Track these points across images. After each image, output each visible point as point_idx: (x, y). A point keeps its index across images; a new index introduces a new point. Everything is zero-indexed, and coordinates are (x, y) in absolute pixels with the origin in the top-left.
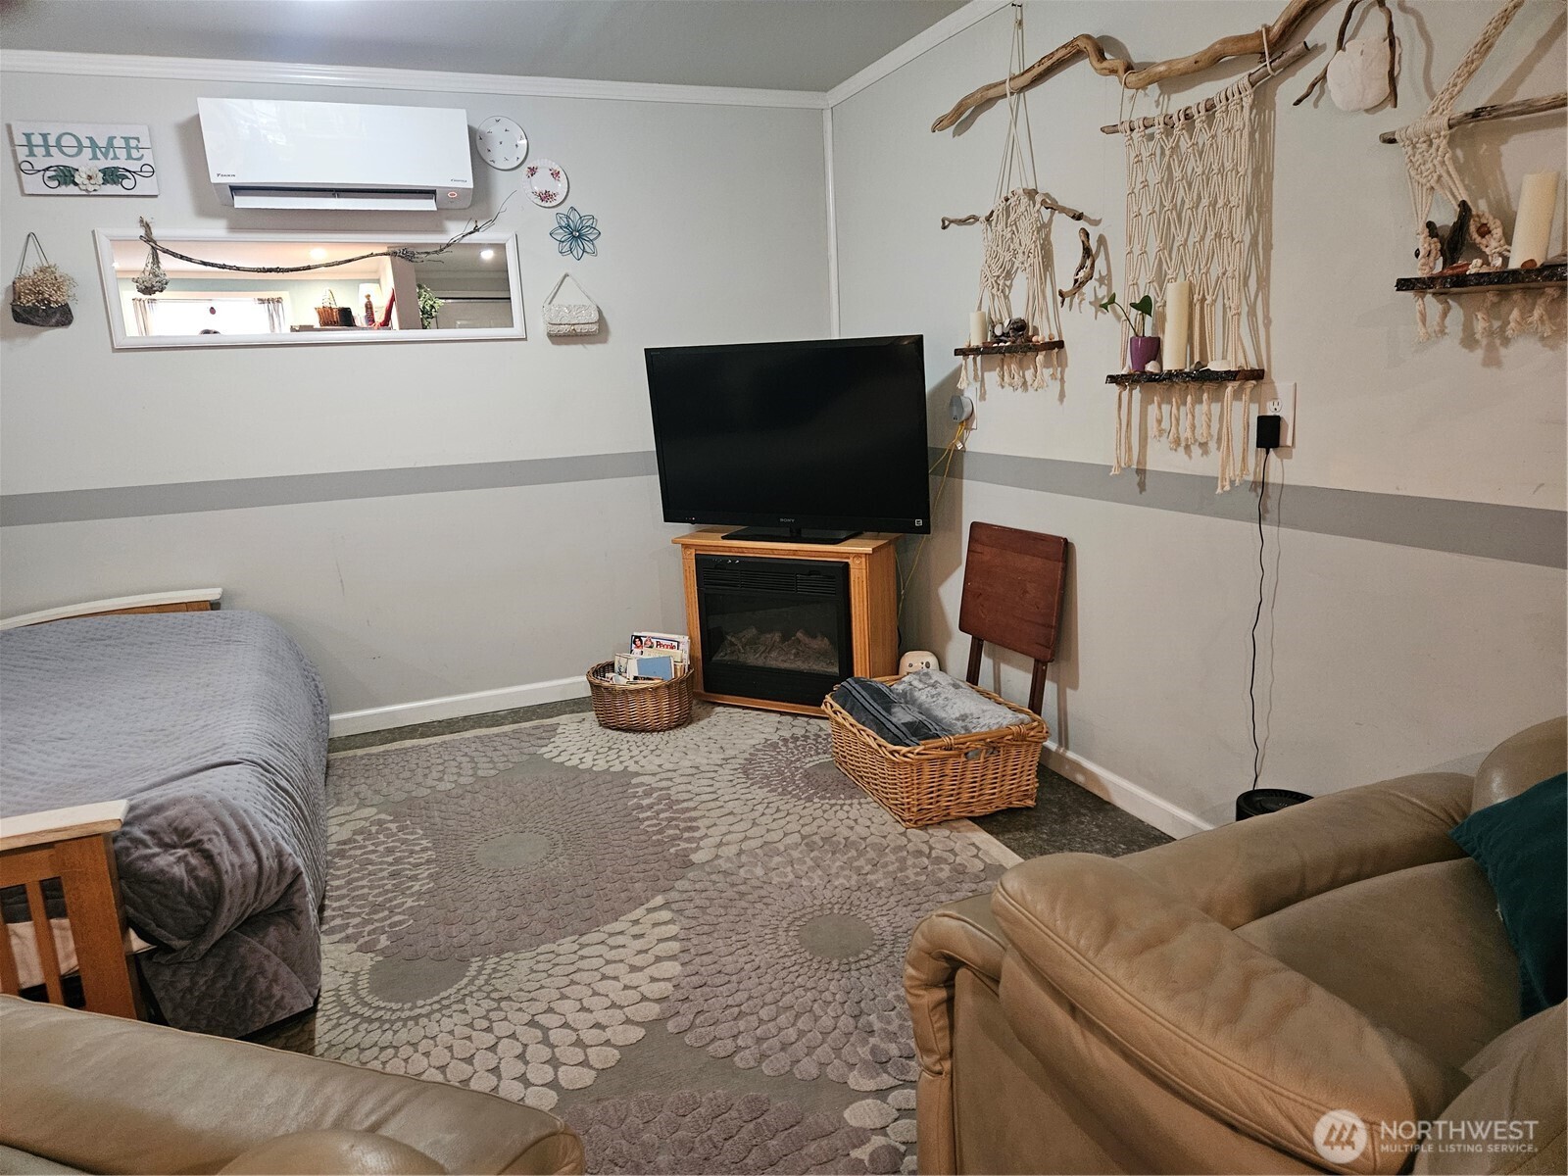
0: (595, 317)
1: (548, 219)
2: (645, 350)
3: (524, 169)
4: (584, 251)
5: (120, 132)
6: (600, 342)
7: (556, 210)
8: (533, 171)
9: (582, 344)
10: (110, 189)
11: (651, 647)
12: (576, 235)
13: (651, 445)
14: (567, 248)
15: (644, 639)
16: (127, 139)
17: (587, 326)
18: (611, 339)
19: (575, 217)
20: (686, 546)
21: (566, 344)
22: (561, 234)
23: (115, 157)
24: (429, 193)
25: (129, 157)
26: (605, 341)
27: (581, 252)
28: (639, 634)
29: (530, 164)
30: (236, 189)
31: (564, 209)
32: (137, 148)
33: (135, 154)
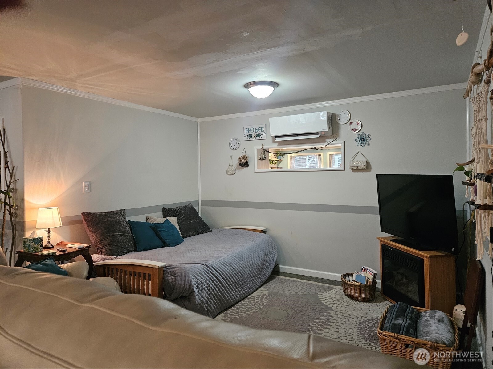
0: (365, 164)
1: (355, 136)
2: (376, 175)
3: (349, 123)
4: (365, 144)
5: (260, 126)
6: (368, 172)
7: (357, 134)
8: (351, 123)
9: (362, 172)
10: (258, 138)
11: (366, 272)
12: (363, 140)
13: (377, 205)
14: (360, 144)
15: (365, 269)
16: (261, 128)
17: (362, 167)
18: (372, 171)
19: (363, 135)
20: (381, 241)
21: (357, 172)
22: (358, 140)
23: (259, 132)
24: (317, 133)
25: (262, 131)
26: (370, 171)
27: (364, 145)
28: (364, 267)
29: (350, 121)
30: (276, 137)
31: (360, 133)
32: (263, 129)
33: (263, 130)
